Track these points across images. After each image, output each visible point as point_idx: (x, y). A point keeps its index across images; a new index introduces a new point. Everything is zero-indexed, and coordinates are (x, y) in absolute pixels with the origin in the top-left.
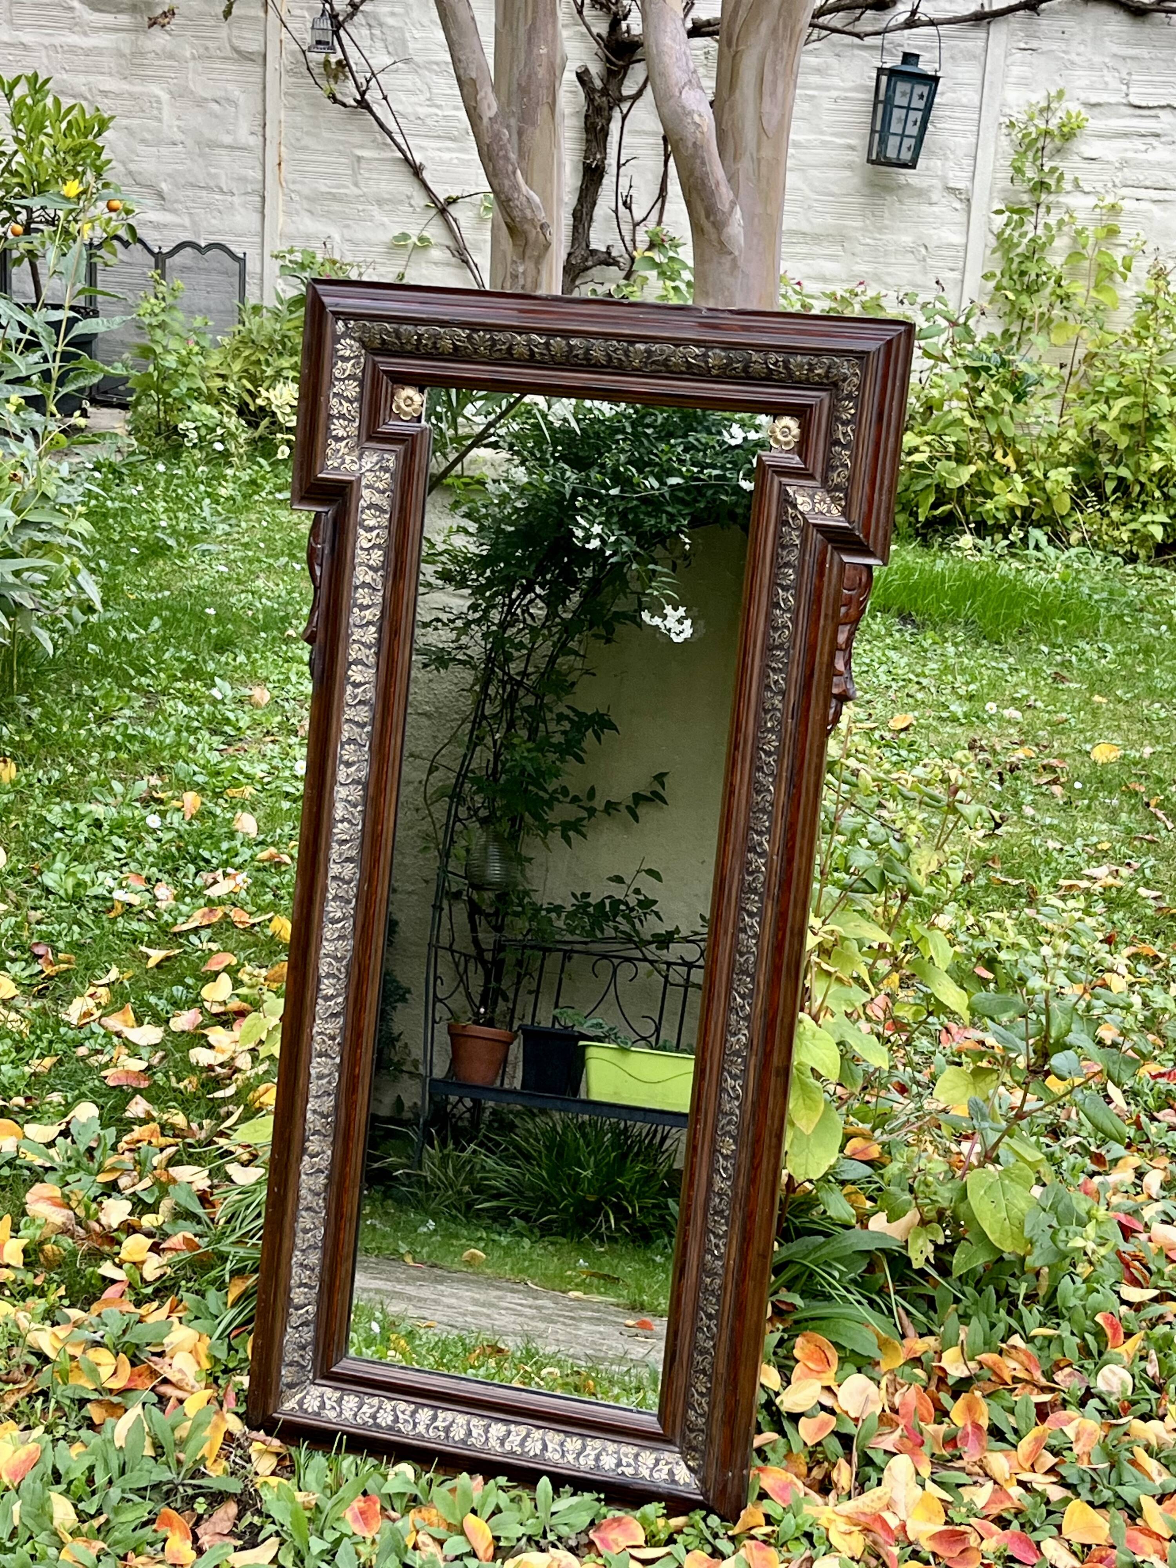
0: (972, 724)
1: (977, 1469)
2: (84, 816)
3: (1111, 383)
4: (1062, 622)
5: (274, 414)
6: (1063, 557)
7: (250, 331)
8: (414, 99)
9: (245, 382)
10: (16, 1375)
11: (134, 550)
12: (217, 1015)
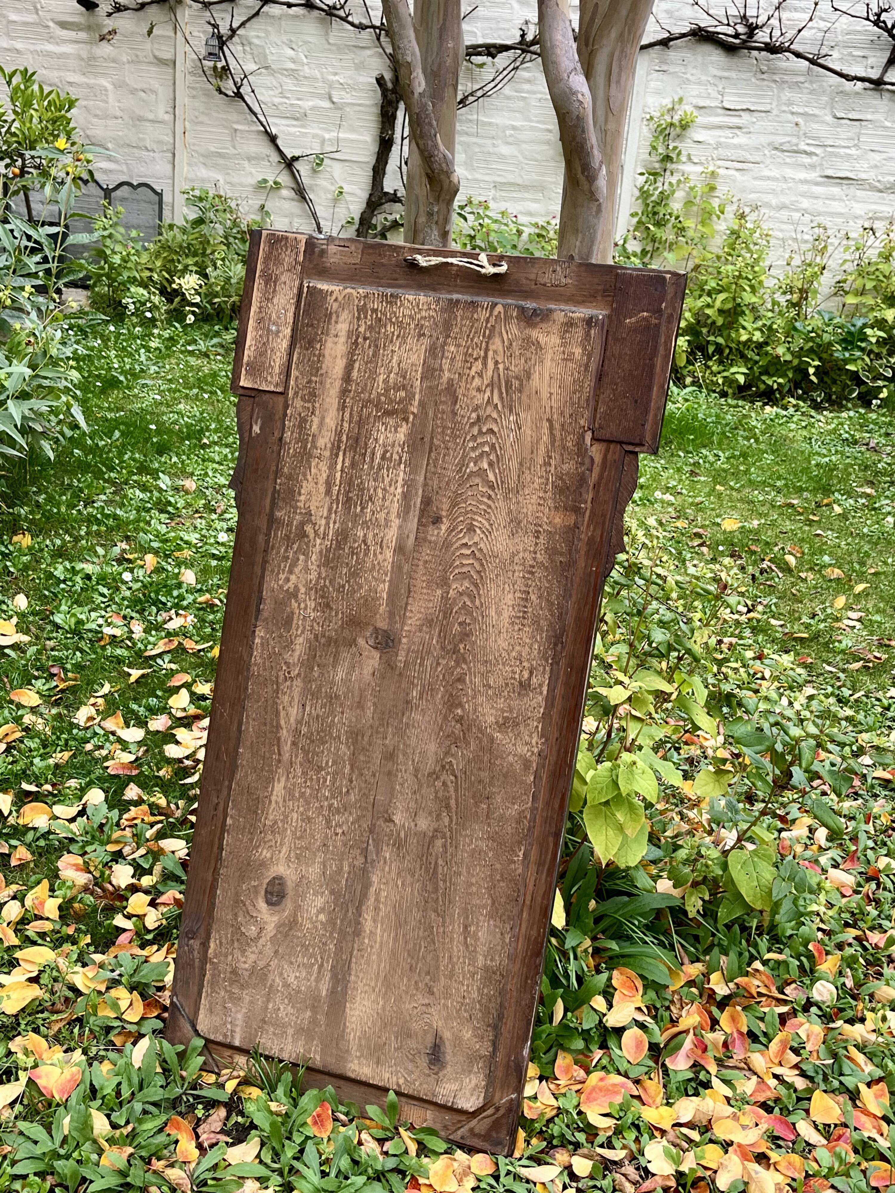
0: (645, 505)
1: (742, 1065)
2: (78, 572)
3: (713, 284)
4: (692, 437)
5: (184, 294)
6: (682, 393)
7: (167, 241)
8: (271, 93)
9: (164, 273)
10: (59, 1006)
11: (98, 384)
12: (180, 719)
